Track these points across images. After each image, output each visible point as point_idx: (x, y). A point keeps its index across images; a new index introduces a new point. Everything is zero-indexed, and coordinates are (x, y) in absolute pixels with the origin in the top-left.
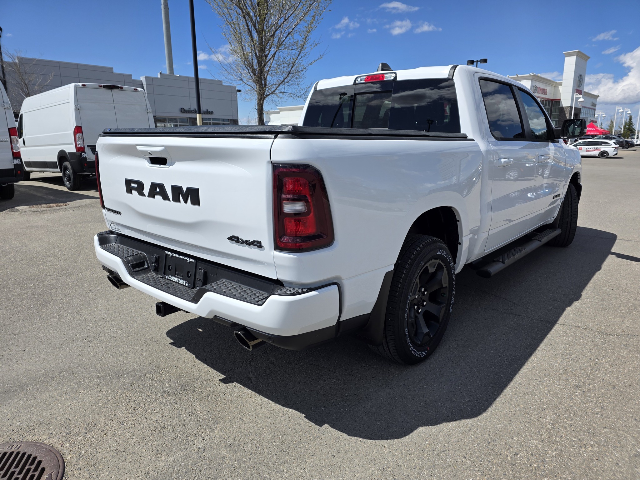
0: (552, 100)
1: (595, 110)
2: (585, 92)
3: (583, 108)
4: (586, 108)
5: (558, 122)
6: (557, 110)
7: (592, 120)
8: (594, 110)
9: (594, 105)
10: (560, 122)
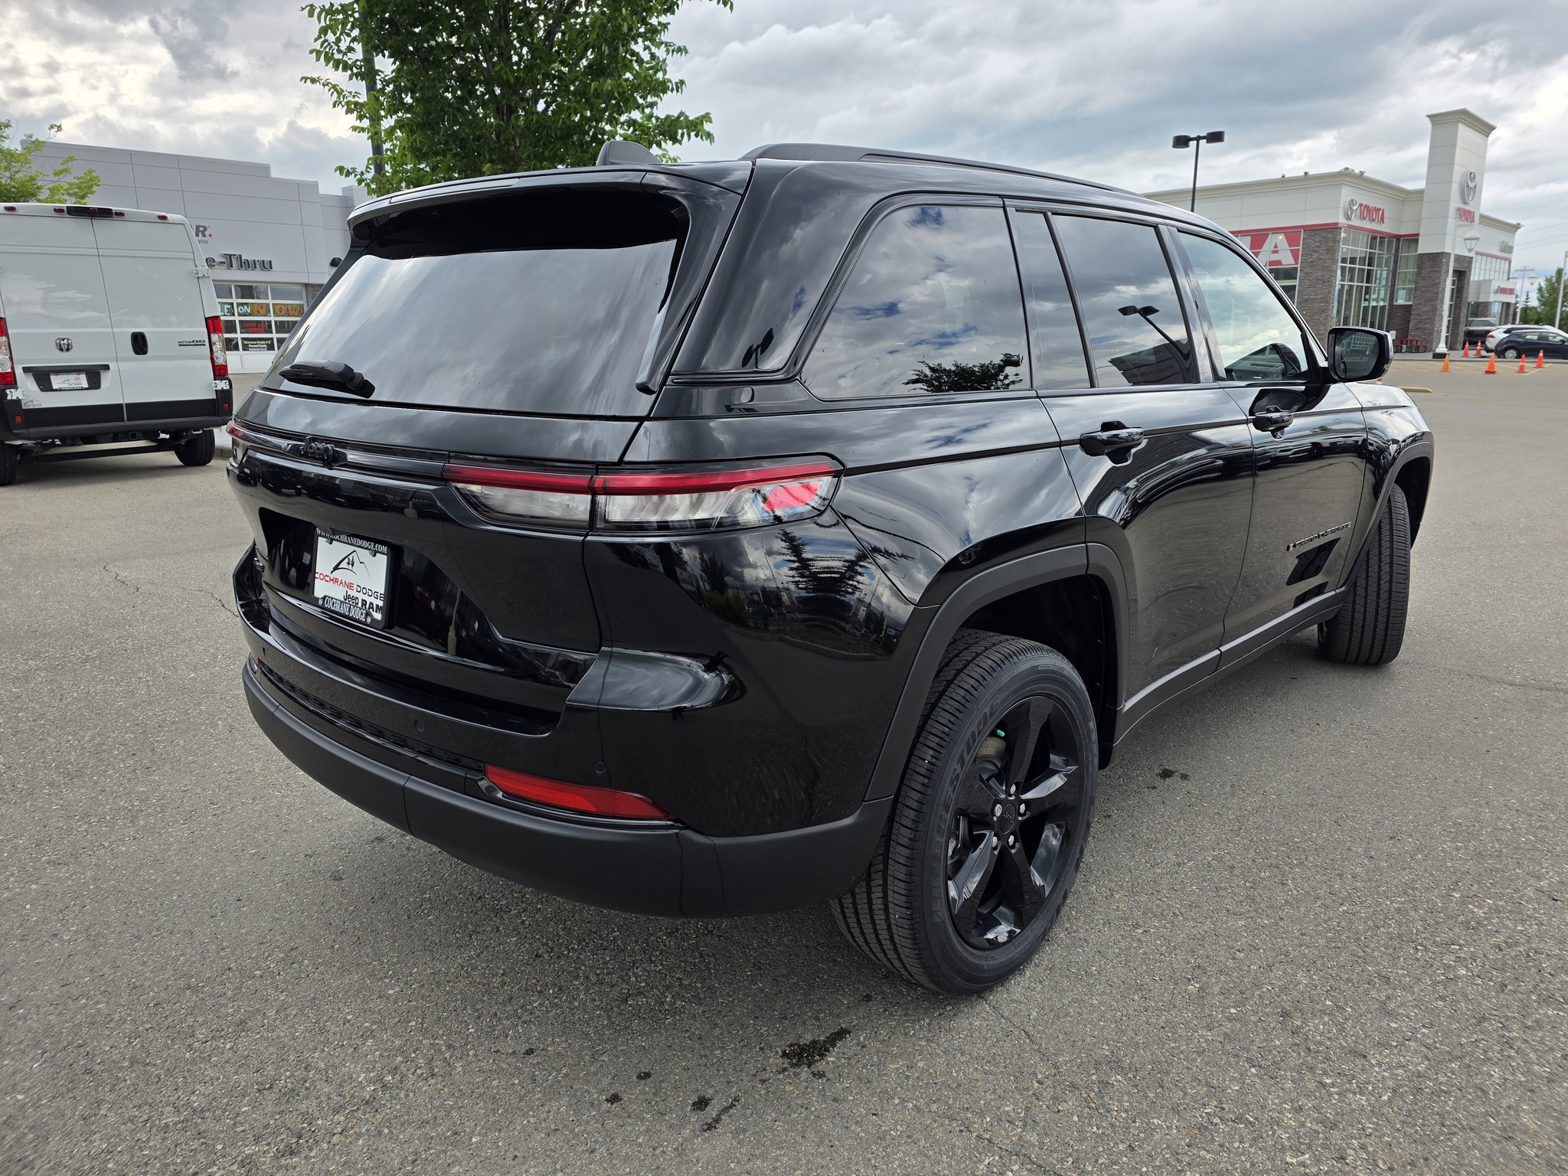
0: (1398, 237)
1: (1510, 262)
2: (1482, 216)
3: (1479, 257)
4: (1488, 255)
5: (1413, 291)
6: (1411, 263)
7: (1502, 286)
8: (1507, 262)
9: (1508, 249)
10: (1418, 292)
